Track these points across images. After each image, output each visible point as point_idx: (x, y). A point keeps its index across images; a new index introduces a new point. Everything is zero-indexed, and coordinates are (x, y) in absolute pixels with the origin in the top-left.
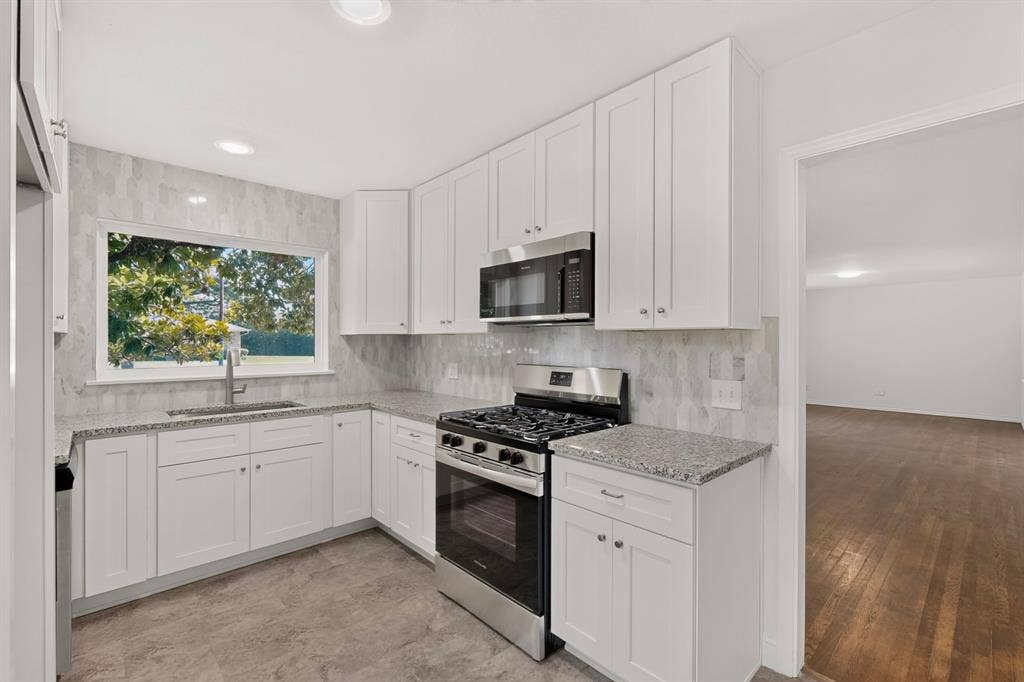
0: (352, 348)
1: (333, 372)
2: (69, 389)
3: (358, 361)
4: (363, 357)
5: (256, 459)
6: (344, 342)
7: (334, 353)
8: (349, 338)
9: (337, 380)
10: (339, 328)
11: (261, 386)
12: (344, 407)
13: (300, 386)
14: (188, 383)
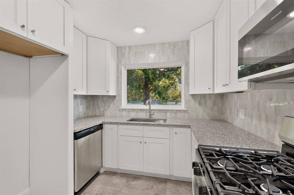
0: (194, 100)
1: (186, 109)
2: (117, 109)
3: (197, 105)
4: (200, 104)
5: (145, 140)
6: (191, 97)
7: (187, 102)
8: (193, 96)
9: (188, 113)
10: (189, 92)
11: (161, 113)
12: (178, 125)
13: (173, 114)
14: (141, 110)
